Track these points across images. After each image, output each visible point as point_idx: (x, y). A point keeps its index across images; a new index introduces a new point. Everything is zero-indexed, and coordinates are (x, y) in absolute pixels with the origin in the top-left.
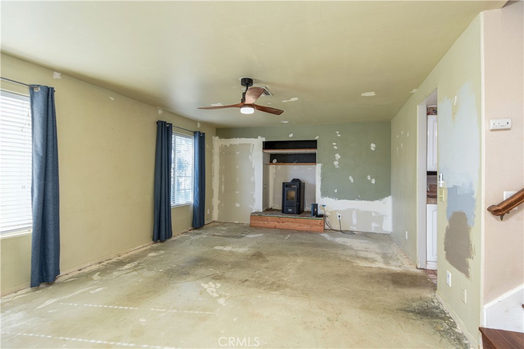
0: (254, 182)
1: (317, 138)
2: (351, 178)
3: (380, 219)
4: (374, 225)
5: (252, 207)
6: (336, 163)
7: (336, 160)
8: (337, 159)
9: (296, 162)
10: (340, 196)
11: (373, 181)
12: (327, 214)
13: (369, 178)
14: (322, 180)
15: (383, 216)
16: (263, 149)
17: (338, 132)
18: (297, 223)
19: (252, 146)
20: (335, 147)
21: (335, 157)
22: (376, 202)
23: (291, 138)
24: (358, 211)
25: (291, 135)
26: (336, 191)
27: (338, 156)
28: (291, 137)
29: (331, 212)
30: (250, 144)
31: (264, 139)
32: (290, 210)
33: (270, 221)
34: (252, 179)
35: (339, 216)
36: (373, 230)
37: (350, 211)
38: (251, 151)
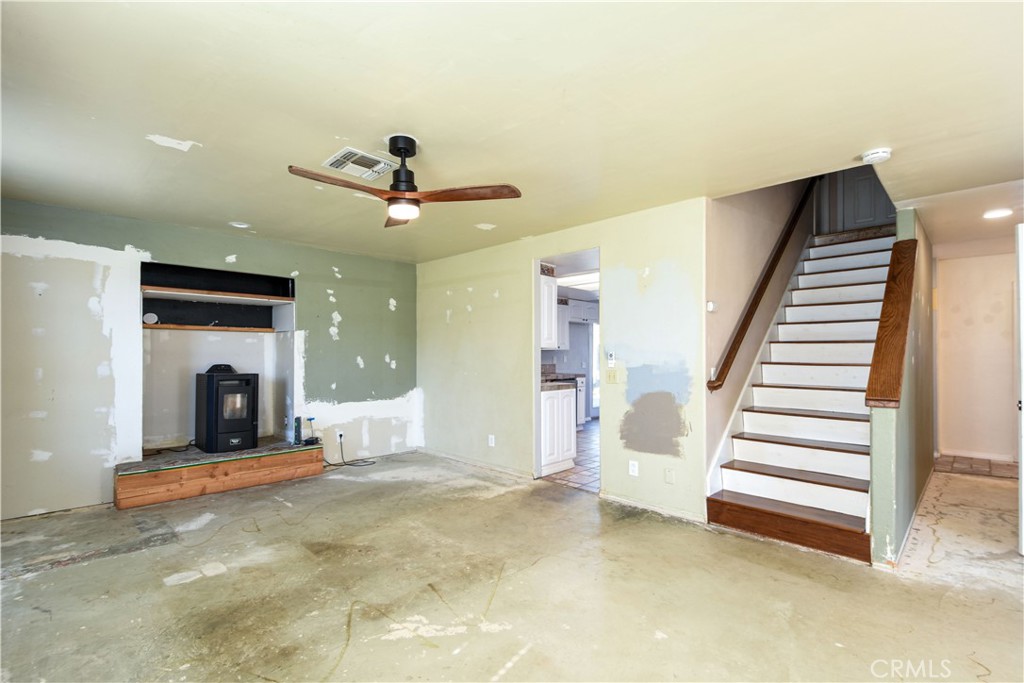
0: (110, 381)
1: (294, 274)
2: (360, 361)
3: (402, 428)
4: (395, 440)
5: (103, 451)
6: (334, 331)
7: (333, 325)
8: (336, 324)
9: (215, 325)
10: (342, 396)
11: (393, 365)
12: (318, 434)
13: (387, 359)
14: (308, 366)
15: (407, 422)
16: (142, 283)
17: (336, 270)
18: (264, 467)
19: (101, 269)
20: (332, 299)
21: (332, 319)
22: (398, 400)
23: (229, 264)
24: (371, 420)
25: (231, 259)
26: (334, 386)
27: (337, 317)
28: (231, 262)
29: (325, 430)
30: (92, 264)
31: (147, 257)
32: (235, 441)
33: (188, 479)
34: (102, 370)
35: (341, 436)
36: (393, 450)
37: (358, 422)
38: (98, 283)
